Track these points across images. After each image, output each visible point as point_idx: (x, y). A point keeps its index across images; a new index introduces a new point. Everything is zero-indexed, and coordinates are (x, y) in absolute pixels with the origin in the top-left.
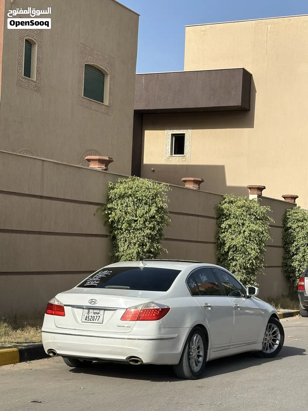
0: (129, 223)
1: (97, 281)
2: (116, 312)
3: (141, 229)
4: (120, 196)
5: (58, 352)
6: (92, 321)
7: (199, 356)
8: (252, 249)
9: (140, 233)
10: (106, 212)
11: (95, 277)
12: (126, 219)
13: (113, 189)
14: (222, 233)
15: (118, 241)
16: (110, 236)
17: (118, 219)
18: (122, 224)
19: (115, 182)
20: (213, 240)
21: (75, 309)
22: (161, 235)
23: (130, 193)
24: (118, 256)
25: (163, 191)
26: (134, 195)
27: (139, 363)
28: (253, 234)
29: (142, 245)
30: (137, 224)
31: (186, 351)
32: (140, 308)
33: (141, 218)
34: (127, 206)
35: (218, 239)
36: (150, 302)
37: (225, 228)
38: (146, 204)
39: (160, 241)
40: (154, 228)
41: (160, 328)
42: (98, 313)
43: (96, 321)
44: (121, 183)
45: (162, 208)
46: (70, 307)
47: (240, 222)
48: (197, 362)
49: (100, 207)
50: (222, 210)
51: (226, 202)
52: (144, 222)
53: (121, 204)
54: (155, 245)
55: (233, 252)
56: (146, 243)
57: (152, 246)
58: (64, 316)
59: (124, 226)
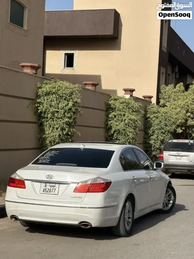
0: (53, 113)
1: (48, 159)
2: (69, 185)
3: (62, 118)
4: (46, 93)
5: (20, 218)
6: (49, 193)
7: (129, 218)
8: (130, 132)
9: (61, 121)
10: (36, 105)
11: (46, 156)
12: (51, 111)
13: (40, 88)
14: (110, 121)
15: (44, 126)
16: (38, 123)
17: (45, 110)
19: (42, 83)
20: (103, 125)
21: (34, 183)
22: (75, 122)
23: (54, 91)
24: (45, 137)
25: (77, 90)
26: (57, 93)
27: (89, 227)
28: (131, 122)
29: (63, 129)
30: (59, 114)
31: (123, 216)
32: (89, 182)
33: (61, 109)
34: (51, 101)
35: (107, 125)
36: (97, 178)
37: (112, 118)
38: (65, 99)
39: (75, 127)
40: (71, 117)
41: (106, 198)
42: (53, 186)
43: (53, 193)
44: (46, 84)
45: (76, 102)
46: (30, 182)
47: (122, 113)
48: (128, 222)
49: (31, 101)
50: (110, 105)
51: (112, 100)
52: (64, 113)
53: (47, 99)
54: (71, 130)
55: (117, 134)
56: (65, 128)
57: (69, 131)
58: (25, 188)
59: (49, 116)
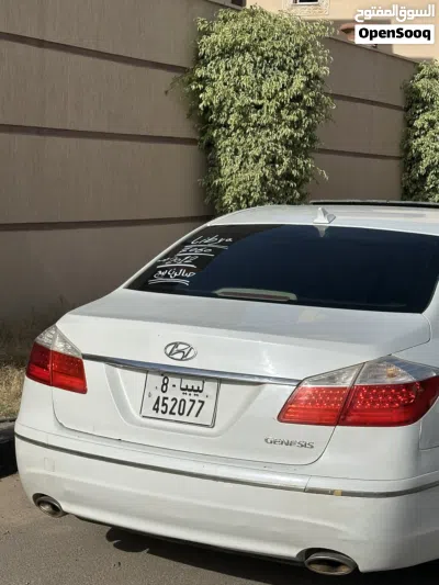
0: (244, 112)
1: (188, 270)
2: (260, 391)
3: (270, 126)
4: (223, 50)
5: (65, 507)
9: (267, 135)
10: (194, 87)
11: (182, 257)
12: (238, 103)
13: (206, 32)
14: (416, 137)
15: (219, 153)
16: (202, 141)
17: (220, 102)
18: (229, 115)
19: (211, 19)
20: (395, 151)
21: (118, 371)
22: (312, 140)
23: (247, 42)
25: (319, 38)
26: (256, 48)
27: (344, 571)
29: (273, 161)
30: (261, 114)
32: (346, 382)
33: (270, 100)
34: (239, 74)
35: (408, 149)
37: (422, 128)
38: (281, 68)
39: (313, 155)
40: (299, 123)
42: (196, 388)
44: (225, 19)
45: (317, 77)
46: (102, 365)
49: (178, 75)
50: (418, 92)
51: (423, 76)
52: (278, 111)
53: (227, 69)
54: (300, 162)
55: (436, 174)
56: (280, 157)
57: (295, 165)
58: (84, 391)
59: (233, 120)
